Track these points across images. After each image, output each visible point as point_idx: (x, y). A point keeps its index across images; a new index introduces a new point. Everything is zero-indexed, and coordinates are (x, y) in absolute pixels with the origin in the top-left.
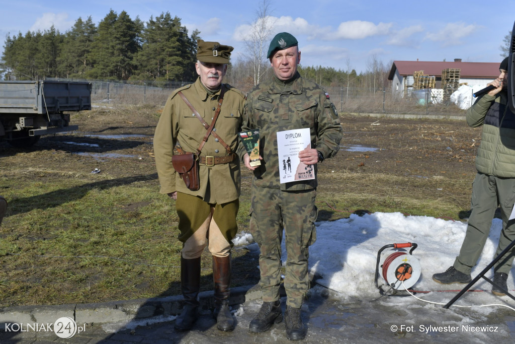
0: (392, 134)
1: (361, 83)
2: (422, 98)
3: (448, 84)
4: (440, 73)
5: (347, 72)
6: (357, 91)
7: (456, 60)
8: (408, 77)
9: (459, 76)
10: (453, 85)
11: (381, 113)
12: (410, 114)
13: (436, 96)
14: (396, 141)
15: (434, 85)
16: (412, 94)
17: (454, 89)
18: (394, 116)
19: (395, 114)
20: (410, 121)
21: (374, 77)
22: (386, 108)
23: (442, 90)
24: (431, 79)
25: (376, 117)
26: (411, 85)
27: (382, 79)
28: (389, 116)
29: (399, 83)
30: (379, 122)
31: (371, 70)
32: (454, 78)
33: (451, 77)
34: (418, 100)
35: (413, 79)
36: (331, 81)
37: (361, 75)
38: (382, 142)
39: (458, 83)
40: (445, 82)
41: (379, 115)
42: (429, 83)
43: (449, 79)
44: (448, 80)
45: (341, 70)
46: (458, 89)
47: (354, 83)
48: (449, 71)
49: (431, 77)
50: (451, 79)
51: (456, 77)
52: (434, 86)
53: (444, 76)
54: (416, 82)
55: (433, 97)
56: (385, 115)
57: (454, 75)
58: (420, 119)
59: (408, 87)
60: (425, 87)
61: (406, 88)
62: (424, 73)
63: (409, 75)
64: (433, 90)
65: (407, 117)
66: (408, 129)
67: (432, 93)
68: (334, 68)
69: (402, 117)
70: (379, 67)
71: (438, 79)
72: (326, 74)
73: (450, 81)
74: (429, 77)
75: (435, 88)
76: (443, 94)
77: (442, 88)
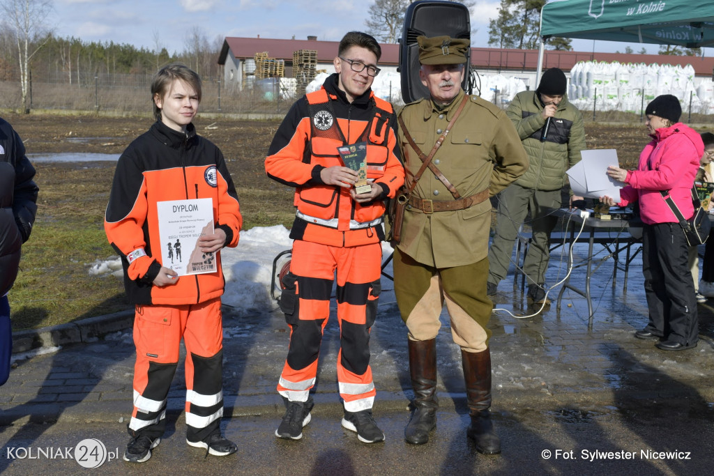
0: (237, 140)
2: (268, 90)
3: (302, 72)
4: (290, 56)
5: (153, 51)
7: (310, 38)
8: (247, 61)
9: (317, 61)
10: (309, 72)
11: (217, 112)
12: (255, 113)
13: (287, 87)
14: (246, 149)
15: (282, 72)
16: (255, 85)
17: (310, 78)
18: (234, 117)
19: (235, 113)
20: (257, 123)
21: (195, 59)
22: (222, 105)
23: (294, 80)
24: (279, 64)
25: (210, 119)
26: (251, 72)
27: (207, 63)
28: (227, 115)
29: (234, 68)
30: (216, 125)
31: (191, 50)
32: (309, 63)
33: (306, 61)
34: (263, 93)
35: (254, 64)
36: (130, 65)
37: (174, 56)
38: (227, 151)
39: (314, 69)
40: (298, 68)
41: (213, 116)
42: (276, 70)
43: (303, 64)
44: (301, 65)
45: (145, 48)
46: (316, 78)
48: (303, 53)
49: (279, 61)
50: (305, 64)
51: (312, 62)
52: (283, 74)
53: (295, 60)
54: (258, 68)
55: (283, 89)
56: (222, 115)
57: (309, 59)
58: (270, 120)
59: (247, 74)
60: (271, 76)
61: (245, 76)
62: (269, 56)
63: (248, 58)
64: (282, 79)
65: (252, 117)
66: (257, 134)
67: (281, 84)
68: (133, 46)
69: (245, 117)
70: (201, 44)
71: (289, 63)
72: (121, 54)
73: (304, 67)
74: (275, 61)
75: (285, 76)
76: (296, 84)
77: (294, 77)
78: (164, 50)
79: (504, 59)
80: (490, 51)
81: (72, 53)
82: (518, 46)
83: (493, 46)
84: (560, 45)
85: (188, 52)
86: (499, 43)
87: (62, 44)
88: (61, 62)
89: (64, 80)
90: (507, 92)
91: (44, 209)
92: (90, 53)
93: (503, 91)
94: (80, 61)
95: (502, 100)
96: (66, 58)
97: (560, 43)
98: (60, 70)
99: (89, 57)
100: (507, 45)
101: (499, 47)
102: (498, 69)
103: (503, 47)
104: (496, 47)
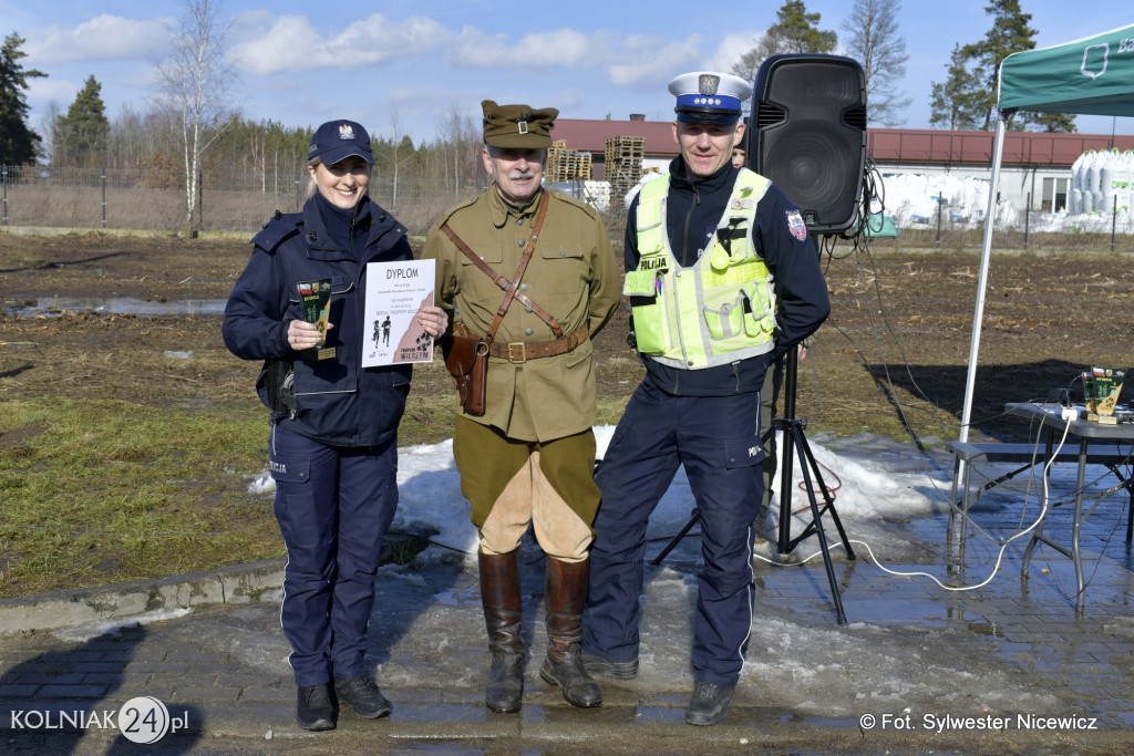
1: (424, 166)
3: (619, 171)
4: (600, 146)
5: (390, 142)
6: (418, 187)
7: (633, 117)
9: (643, 153)
10: (630, 172)
13: (595, 196)
15: (589, 171)
17: (630, 182)
21: (454, 152)
23: (607, 184)
24: (582, 159)
27: (472, 157)
31: (448, 138)
32: (632, 158)
33: (626, 154)
37: (422, 148)
39: (640, 167)
40: (613, 165)
42: (578, 169)
43: (621, 159)
44: (618, 161)
46: (641, 181)
47: (409, 166)
48: (621, 140)
49: (582, 155)
50: (625, 158)
51: (636, 155)
52: (589, 175)
53: (609, 153)
55: (589, 200)
57: (632, 151)
60: (570, 178)
62: (567, 147)
64: (588, 183)
67: (585, 190)
70: (464, 129)
71: (598, 158)
73: (623, 163)
74: (577, 154)
75: (591, 179)
76: (609, 191)
77: (606, 180)
78: (407, 139)
79: (957, 148)
80: (932, 135)
81: (267, 146)
82: (981, 126)
83: (938, 126)
84: (1055, 124)
85: (442, 141)
86: (949, 122)
87: (253, 131)
88: (251, 159)
89: (253, 187)
90: (961, 203)
91: (196, 386)
92: (294, 145)
93: (953, 200)
94: (279, 155)
95: (952, 216)
96: (259, 153)
97: (1056, 120)
98: (249, 170)
99: (293, 150)
100: (961, 126)
101: (949, 128)
102: (945, 165)
103: (956, 128)
104: (943, 128)
